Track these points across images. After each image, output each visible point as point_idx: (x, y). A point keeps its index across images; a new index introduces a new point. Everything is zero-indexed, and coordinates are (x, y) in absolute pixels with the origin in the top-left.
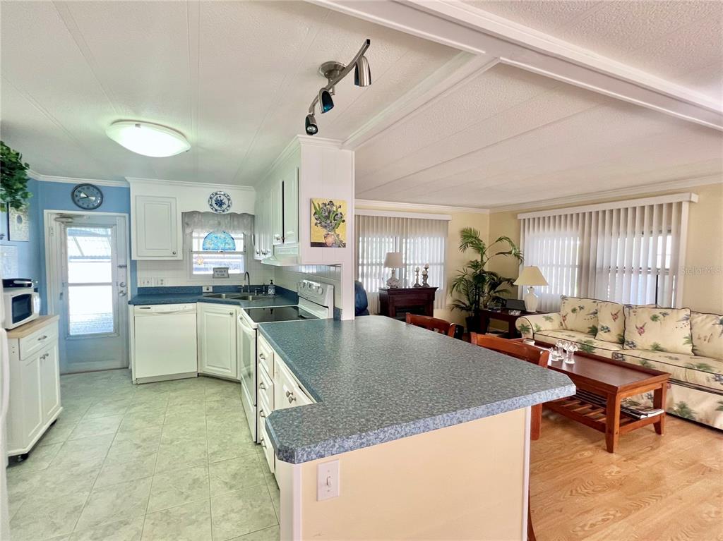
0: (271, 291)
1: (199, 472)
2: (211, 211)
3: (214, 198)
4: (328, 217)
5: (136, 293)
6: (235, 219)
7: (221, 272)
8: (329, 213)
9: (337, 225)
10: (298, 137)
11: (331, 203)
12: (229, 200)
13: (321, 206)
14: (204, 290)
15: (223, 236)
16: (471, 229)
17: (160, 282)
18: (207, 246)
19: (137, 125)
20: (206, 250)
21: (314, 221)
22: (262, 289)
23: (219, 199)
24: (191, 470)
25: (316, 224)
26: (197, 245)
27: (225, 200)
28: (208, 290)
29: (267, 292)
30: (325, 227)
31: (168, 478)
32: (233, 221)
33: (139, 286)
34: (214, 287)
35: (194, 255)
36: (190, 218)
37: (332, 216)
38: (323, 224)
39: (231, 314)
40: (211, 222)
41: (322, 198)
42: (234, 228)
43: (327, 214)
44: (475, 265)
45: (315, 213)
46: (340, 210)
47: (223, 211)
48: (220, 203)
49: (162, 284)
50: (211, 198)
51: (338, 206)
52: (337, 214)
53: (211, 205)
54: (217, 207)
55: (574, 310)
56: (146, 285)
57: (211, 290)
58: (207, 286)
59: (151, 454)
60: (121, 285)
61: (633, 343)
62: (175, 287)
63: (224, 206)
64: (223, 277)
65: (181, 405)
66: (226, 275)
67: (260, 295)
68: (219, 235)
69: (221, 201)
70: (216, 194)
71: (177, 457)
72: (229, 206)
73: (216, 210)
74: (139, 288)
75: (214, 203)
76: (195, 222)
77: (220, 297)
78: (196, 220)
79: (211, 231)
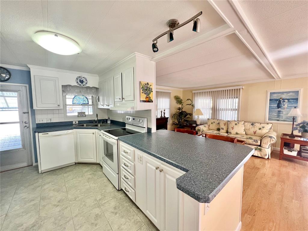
0: (109, 122)
1: (97, 211)
2: (78, 85)
3: (79, 79)
4: (146, 90)
5: (35, 126)
6: (88, 90)
7: (81, 114)
8: (147, 88)
9: (150, 93)
10: (135, 53)
11: (148, 84)
12: (86, 80)
13: (144, 85)
14: (74, 123)
15: (82, 97)
16: (177, 96)
17: (49, 120)
18: (75, 102)
19: (56, 35)
20: (74, 104)
21: (141, 91)
22: (104, 121)
23: (81, 79)
24: (92, 211)
25: (142, 93)
26: (69, 101)
27: (85, 80)
28: (76, 122)
29: (107, 122)
30: (146, 94)
31: (81, 218)
32: (88, 91)
33: (37, 123)
34: (79, 121)
35: (67, 106)
36: (66, 88)
37: (148, 89)
38: (145, 92)
39: (93, 133)
40: (76, 91)
41: (144, 81)
42: (88, 94)
43: (146, 88)
44: (179, 109)
45: (142, 88)
46: (151, 87)
47: (84, 85)
48: (82, 82)
49: (51, 121)
50: (77, 79)
51: (150, 85)
52: (150, 89)
53: (77, 82)
54: (80, 83)
55: (212, 123)
56: (41, 122)
57: (77, 123)
58: (75, 121)
59: (66, 208)
60: (25, 123)
61: (231, 133)
62: (58, 122)
63: (84, 83)
64: (83, 116)
65: (72, 179)
66: (84, 116)
67: (103, 124)
68: (80, 97)
69: (82, 80)
70: (80, 77)
71: (82, 206)
72: (86, 83)
73: (80, 85)
74: (37, 124)
75: (79, 81)
76: (68, 90)
77: (83, 126)
78: (68, 89)
79: (76, 95)
